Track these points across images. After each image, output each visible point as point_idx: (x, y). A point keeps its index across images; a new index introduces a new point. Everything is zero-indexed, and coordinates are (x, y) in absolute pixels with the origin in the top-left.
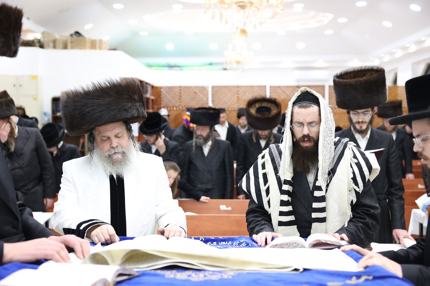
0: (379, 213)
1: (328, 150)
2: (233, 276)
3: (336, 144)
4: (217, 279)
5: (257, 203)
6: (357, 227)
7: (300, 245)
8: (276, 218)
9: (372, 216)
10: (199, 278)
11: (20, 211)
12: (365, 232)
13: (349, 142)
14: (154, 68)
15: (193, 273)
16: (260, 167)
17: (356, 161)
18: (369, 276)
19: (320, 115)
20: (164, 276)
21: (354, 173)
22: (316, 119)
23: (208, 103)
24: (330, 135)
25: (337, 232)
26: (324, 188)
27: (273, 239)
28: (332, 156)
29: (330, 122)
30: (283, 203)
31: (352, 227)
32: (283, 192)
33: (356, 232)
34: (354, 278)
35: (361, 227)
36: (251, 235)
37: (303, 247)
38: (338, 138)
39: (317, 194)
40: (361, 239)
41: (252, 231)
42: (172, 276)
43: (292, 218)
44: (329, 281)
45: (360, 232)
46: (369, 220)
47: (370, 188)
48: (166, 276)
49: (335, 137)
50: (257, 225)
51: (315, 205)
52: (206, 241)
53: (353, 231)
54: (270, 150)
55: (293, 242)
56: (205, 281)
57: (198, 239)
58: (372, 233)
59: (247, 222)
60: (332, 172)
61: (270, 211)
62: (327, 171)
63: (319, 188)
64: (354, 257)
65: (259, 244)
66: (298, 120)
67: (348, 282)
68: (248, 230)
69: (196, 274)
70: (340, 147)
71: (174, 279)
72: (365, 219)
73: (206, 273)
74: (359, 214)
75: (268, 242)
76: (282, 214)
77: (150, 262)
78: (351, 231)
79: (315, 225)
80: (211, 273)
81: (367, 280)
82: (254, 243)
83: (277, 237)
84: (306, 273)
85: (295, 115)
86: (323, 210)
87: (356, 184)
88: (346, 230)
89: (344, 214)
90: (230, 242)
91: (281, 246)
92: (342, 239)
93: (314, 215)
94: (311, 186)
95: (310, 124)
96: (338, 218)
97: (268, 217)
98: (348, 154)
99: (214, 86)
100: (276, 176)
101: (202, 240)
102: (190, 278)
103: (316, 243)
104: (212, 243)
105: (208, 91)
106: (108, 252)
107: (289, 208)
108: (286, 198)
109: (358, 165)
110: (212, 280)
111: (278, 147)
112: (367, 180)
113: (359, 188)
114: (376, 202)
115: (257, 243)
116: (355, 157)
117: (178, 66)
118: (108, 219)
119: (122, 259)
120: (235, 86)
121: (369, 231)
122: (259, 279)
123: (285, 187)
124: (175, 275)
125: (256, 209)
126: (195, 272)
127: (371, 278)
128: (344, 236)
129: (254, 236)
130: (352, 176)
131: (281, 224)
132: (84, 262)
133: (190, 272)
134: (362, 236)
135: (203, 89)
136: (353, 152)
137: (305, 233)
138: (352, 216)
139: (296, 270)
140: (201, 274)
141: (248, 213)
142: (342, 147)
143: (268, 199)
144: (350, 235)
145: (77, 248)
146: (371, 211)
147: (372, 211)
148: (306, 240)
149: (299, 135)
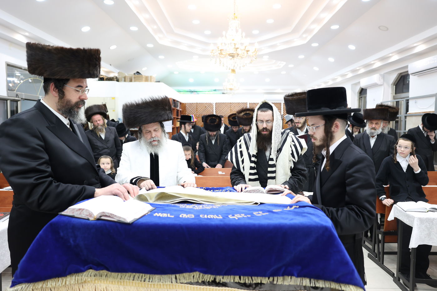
0: (307, 173)
1: (278, 137)
2: (219, 207)
3: (282, 134)
4: (210, 208)
5: (237, 168)
6: (294, 181)
7: (261, 191)
8: (247, 177)
9: (303, 175)
10: (199, 208)
11: (98, 170)
12: (299, 183)
13: (290, 132)
14: (181, 93)
15: (196, 205)
16: (238, 147)
17: (294, 144)
18: (297, 206)
19: (273, 116)
20: (179, 207)
21: (292, 151)
22: (271, 119)
23: (213, 113)
24: (279, 128)
25: (283, 184)
26: (275, 159)
27: (245, 188)
28: (280, 141)
29: (279, 121)
30: (252, 168)
31: (291, 181)
32: (252, 162)
33: (294, 184)
34: (289, 207)
35: (297, 181)
36: (233, 186)
37: (262, 192)
38: (284, 130)
39: (270, 163)
40: (296, 188)
41: (234, 184)
42: (184, 207)
43: (256, 177)
44: (274, 209)
45: (296, 184)
46: (301, 177)
47: (302, 159)
48: (180, 207)
49: (282, 130)
50: (237, 180)
51: (269, 169)
52: (207, 189)
53: (292, 183)
54: (244, 137)
55: (256, 189)
56: (202, 209)
57: (202, 188)
58: (302, 184)
59: (231, 179)
60: (279, 151)
61: (244, 173)
62: (276, 150)
63: (272, 160)
64: (290, 197)
65: (238, 191)
66: (260, 119)
67: (285, 209)
68: (231, 184)
69: (198, 206)
70: (285, 135)
71: (185, 208)
72: (299, 176)
73: (204, 206)
74: (296, 174)
75: (243, 190)
76: (251, 174)
77: (172, 200)
78: (291, 183)
79: (269, 181)
80: (207, 205)
81: (296, 208)
82: (234, 191)
83: (248, 187)
84: (262, 206)
85: (258, 116)
86: (274, 172)
87: (293, 157)
88: (288, 182)
89: (287, 174)
90: (221, 190)
91: (250, 192)
92: (285, 188)
93: (269, 175)
94: (268, 158)
95: (267, 121)
96: (283, 177)
97: (243, 176)
98: (289, 139)
99: (216, 103)
100: (248, 152)
101: (204, 189)
102: (194, 208)
103: (269, 190)
104: (210, 190)
105: (213, 106)
106: (148, 194)
107: (255, 171)
108: (253, 165)
109: (295, 146)
110: (207, 209)
111: (249, 135)
112: (300, 155)
113: (295, 159)
114: (305, 167)
115: (236, 190)
116: (293, 141)
117: (196, 92)
118: (149, 176)
119: (155, 198)
120: (229, 103)
121: (301, 183)
122: (234, 208)
123: (253, 159)
124: (186, 206)
125: (236, 172)
126: (197, 205)
127: (298, 207)
128: (287, 186)
129: (235, 187)
130: (291, 153)
131: (250, 180)
132: (134, 199)
133: (194, 205)
134: (297, 186)
135: (210, 104)
136: (292, 138)
137: (264, 185)
138: (291, 175)
139: (256, 203)
140: (201, 206)
141: (231, 174)
142: (286, 135)
143: (243, 166)
144: (290, 185)
145: (131, 191)
146: (301, 172)
147: (303, 172)
148: (265, 189)
149: (261, 128)
